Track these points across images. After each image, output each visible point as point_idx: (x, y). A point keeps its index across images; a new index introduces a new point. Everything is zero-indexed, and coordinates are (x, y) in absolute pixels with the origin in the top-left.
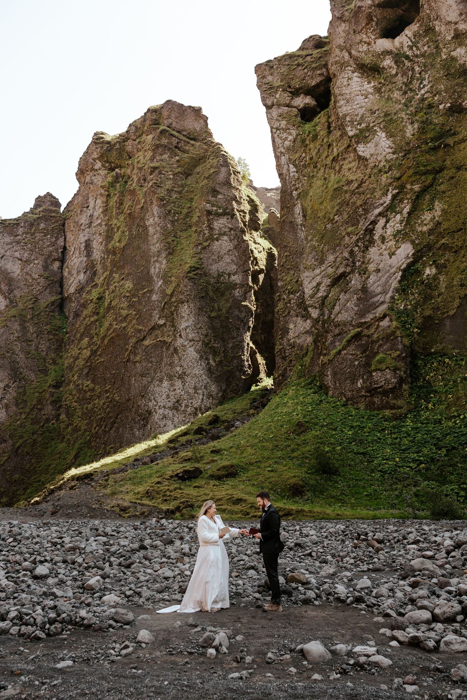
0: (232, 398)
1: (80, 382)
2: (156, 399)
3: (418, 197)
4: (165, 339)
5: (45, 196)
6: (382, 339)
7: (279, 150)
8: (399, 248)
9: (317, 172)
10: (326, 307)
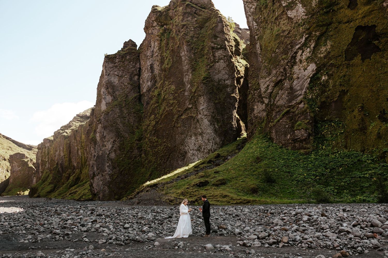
0: (227, 144)
1: (151, 138)
2: (189, 145)
3: (318, 39)
4: (192, 115)
5: (129, 41)
6: (300, 114)
7: (248, 14)
8: (309, 66)
9: (268, 26)
10: (272, 97)
